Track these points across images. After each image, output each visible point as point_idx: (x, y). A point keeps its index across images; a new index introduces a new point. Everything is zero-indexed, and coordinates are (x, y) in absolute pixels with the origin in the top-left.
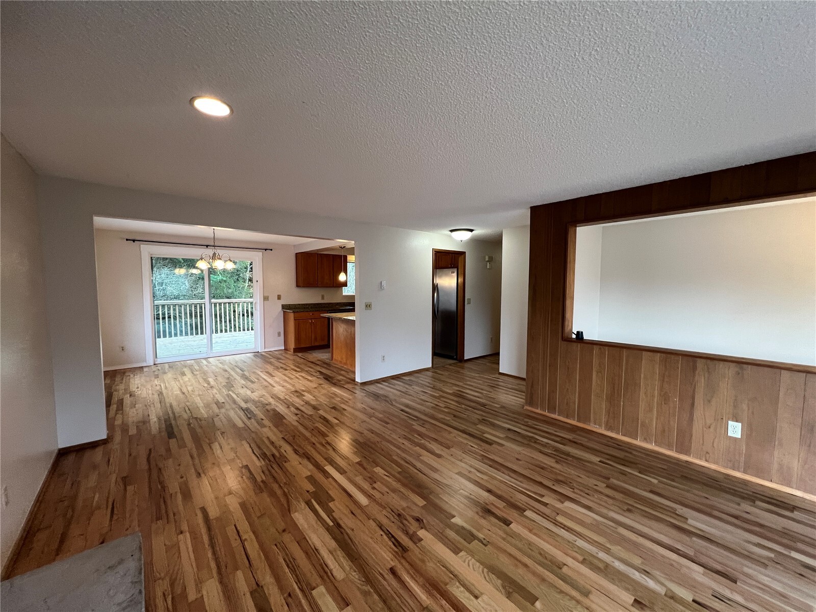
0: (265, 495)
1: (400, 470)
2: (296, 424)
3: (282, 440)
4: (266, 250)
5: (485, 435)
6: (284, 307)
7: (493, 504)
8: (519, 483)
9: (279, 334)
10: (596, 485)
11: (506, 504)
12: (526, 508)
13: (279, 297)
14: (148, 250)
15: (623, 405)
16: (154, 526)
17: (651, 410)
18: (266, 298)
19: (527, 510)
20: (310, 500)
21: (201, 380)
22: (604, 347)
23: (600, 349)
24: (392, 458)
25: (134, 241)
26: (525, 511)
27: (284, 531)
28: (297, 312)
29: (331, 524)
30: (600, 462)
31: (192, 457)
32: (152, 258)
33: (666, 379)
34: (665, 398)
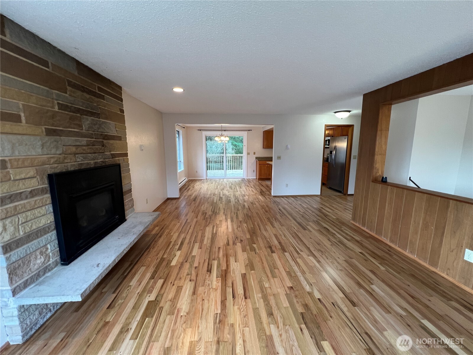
0: (204, 221)
1: (253, 226)
2: (232, 205)
3: (223, 209)
4: (249, 130)
5: (307, 227)
6: (256, 158)
7: (275, 246)
8: (298, 245)
9: (254, 171)
10: (339, 258)
11: (281, 248)
12: (288, 252)
13: (254, 153)
14: (205, 133)
15: (401, 227)
16: (175, 219)
17: (416, 233)
18: (248, 154)
19: (287, 252)
20: (214, 226)
21: (216, 186)
22: (394, 188)
23: (392, 188)
24: (254, 223)
25: (200, 130)
26: (286, 252)
27: (201, 230)
28: (260, 161)
29: (215, 232)
30: (360, 253)
31: (195, 207)
32: (206, 137)
33: (428, 213)
34: (426, 226)
